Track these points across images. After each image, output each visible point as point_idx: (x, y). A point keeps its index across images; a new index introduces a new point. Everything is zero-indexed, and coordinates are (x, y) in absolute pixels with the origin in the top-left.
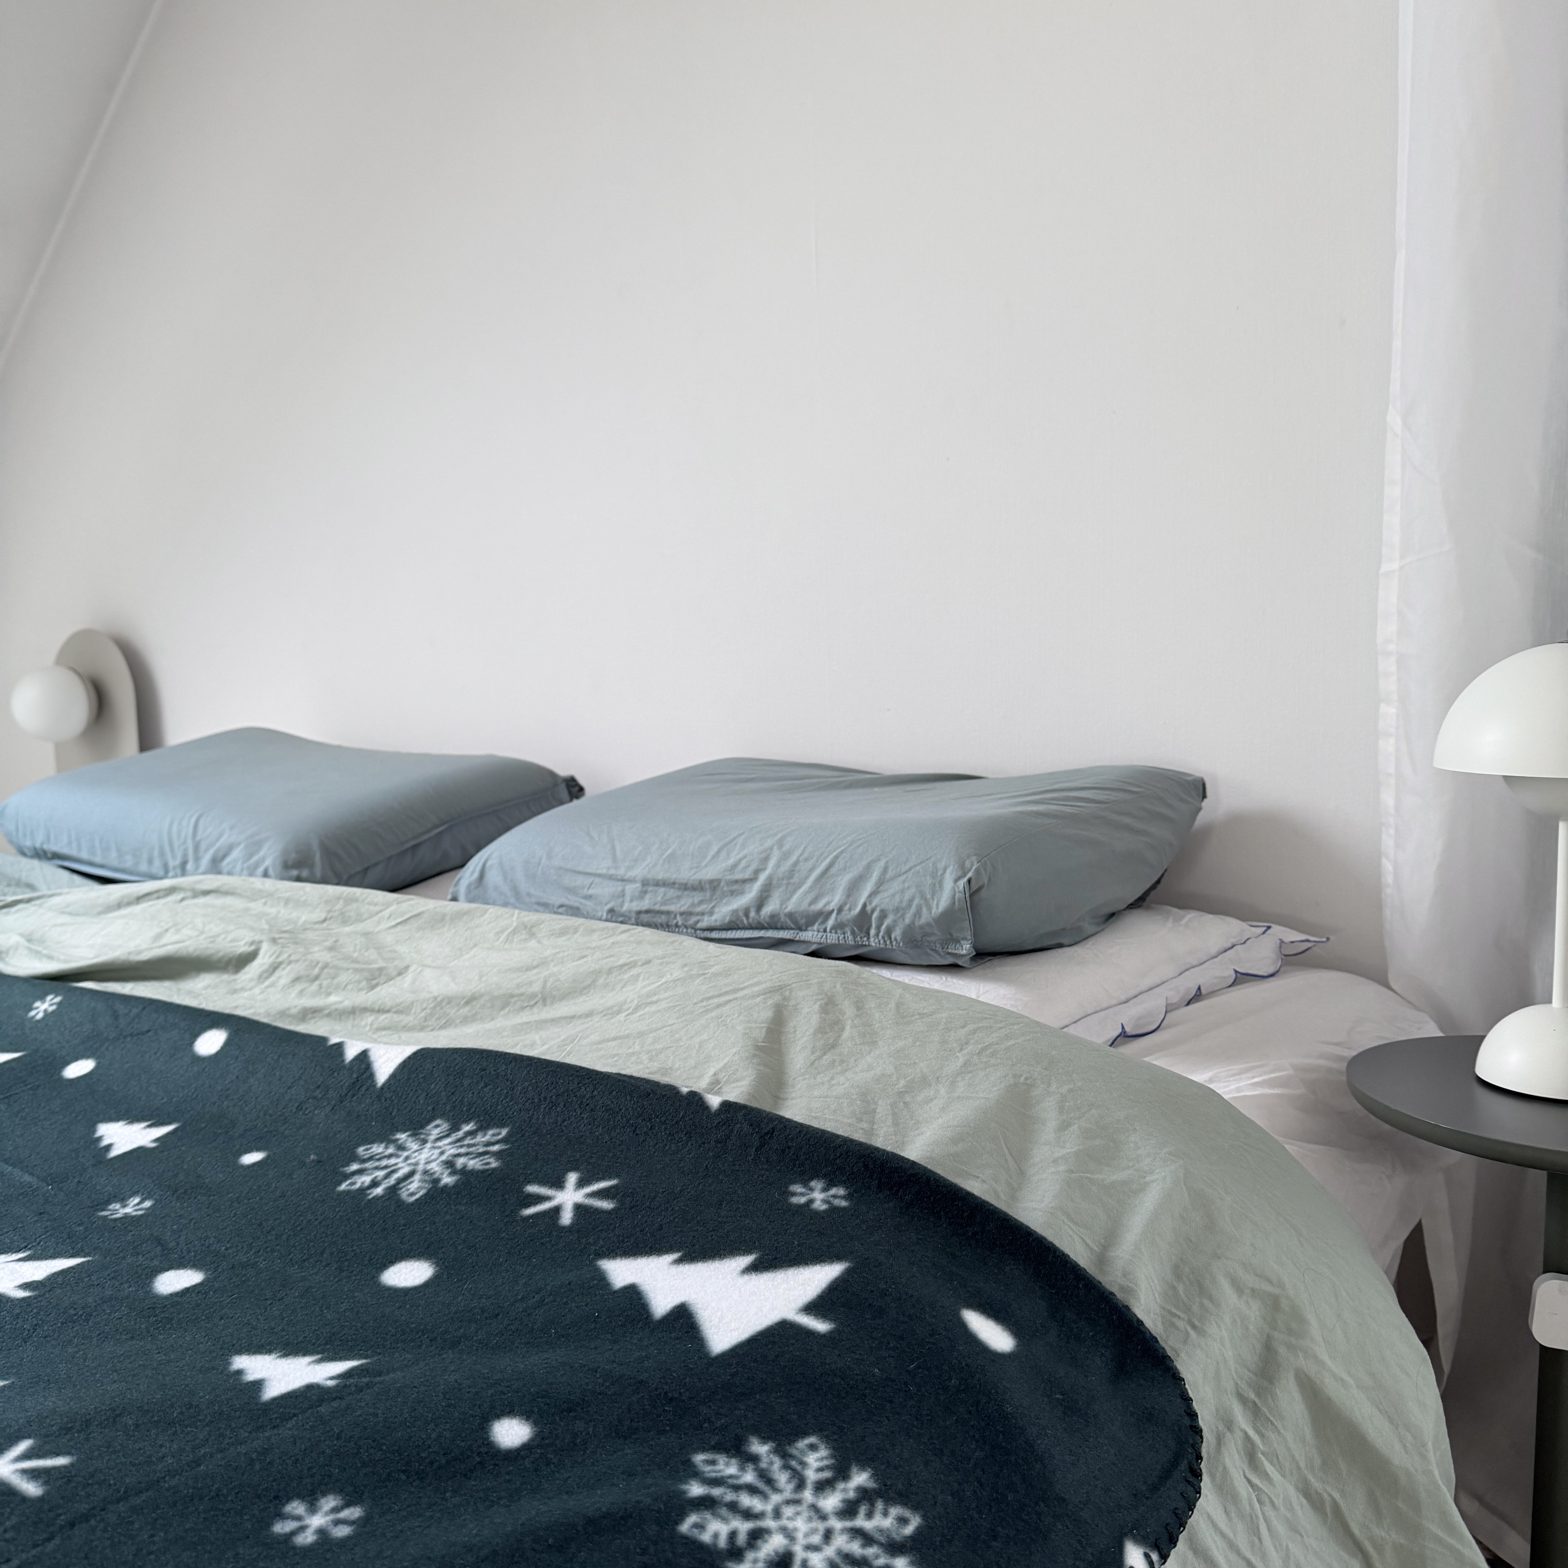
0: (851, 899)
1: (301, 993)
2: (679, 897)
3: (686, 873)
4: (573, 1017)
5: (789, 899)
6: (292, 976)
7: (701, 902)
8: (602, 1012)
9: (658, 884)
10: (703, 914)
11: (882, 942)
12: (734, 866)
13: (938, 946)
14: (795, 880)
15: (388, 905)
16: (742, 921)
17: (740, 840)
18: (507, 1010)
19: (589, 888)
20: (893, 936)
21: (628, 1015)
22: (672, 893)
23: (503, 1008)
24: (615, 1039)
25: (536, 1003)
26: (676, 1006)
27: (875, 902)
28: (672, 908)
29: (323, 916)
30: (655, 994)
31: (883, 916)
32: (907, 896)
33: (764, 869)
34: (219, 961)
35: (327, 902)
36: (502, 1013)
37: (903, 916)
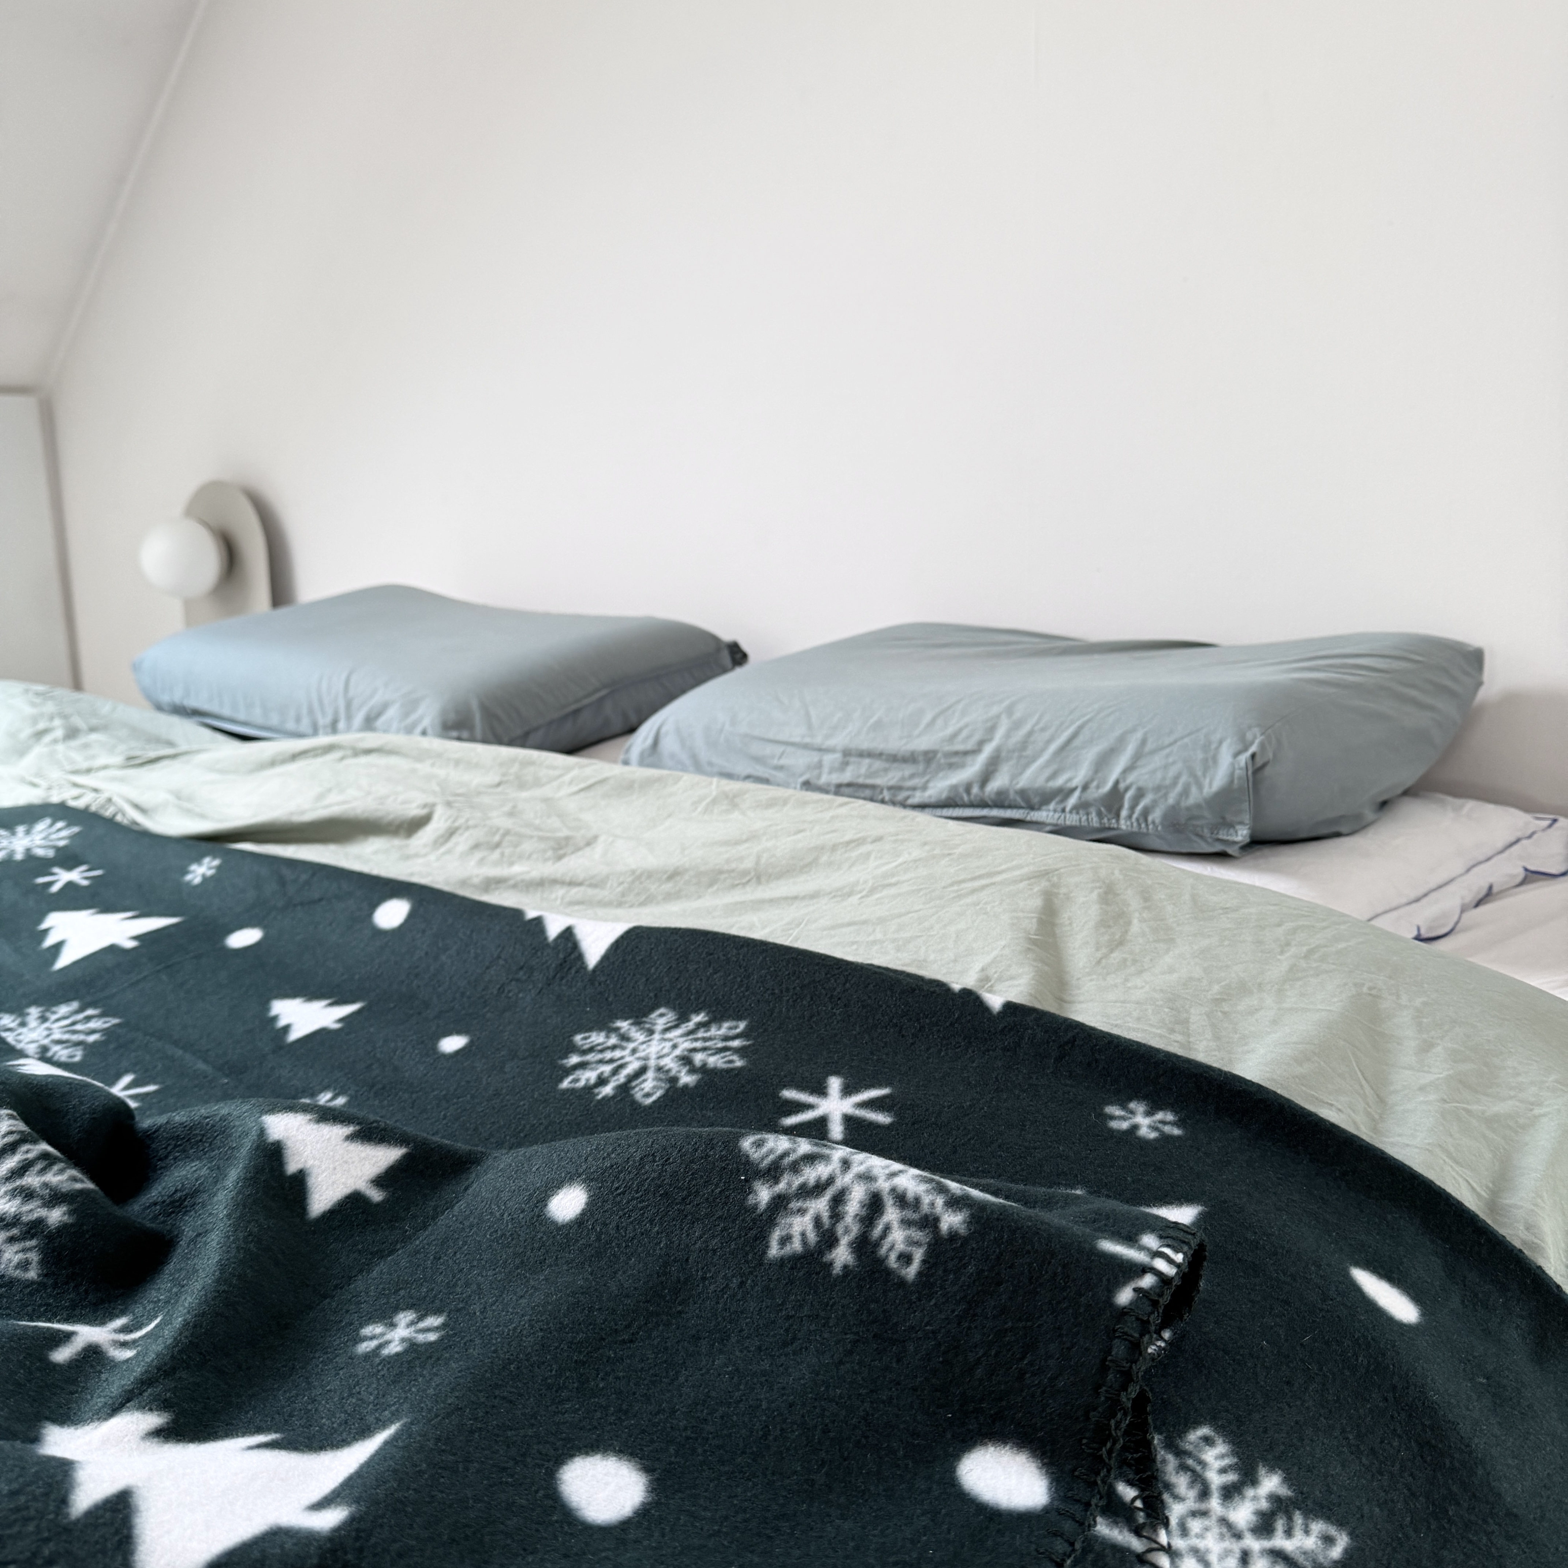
0: (1100, 775)
1: (481, 862)
2: (886, 770)
3: (895, 743)
4: (795, 898)
5: (1021, 773)
6: (471, 842)
7: (912, 776)
8: (830, 893)
9: (862, 754)
10: (914, 789)
11: (1135, 824)
12: (954, 736)
13: (1206, 830)
14: (1029, 752)
15: (569, 769)
16: (962, 799)
17: (960, 707)
18: (715, 887)
19: (780, 758)
20: (1150, 819)
21: (862, 897)
22: (878, 764)
23: (711, 885)
24: (850, 924)
25: (749, 881)
26: (921, 889)
27: (1131, 778)
28: (878, 781)
29: (497, 779)
30: (893, 875)
31: (1140, 794)
32: (1172, 772)
33: (990, 740)
34: (390, 824)
35: (501, 765)
36: (710, 890)
37: (1165, 796)
